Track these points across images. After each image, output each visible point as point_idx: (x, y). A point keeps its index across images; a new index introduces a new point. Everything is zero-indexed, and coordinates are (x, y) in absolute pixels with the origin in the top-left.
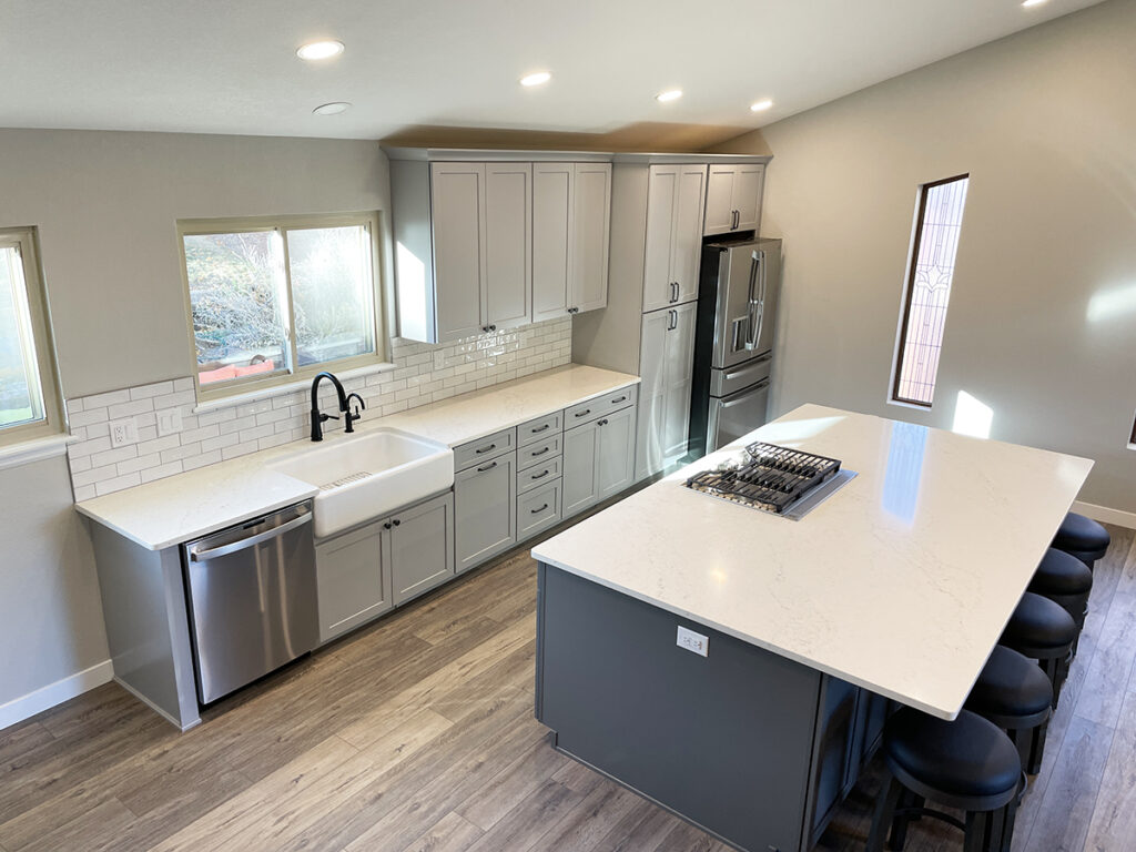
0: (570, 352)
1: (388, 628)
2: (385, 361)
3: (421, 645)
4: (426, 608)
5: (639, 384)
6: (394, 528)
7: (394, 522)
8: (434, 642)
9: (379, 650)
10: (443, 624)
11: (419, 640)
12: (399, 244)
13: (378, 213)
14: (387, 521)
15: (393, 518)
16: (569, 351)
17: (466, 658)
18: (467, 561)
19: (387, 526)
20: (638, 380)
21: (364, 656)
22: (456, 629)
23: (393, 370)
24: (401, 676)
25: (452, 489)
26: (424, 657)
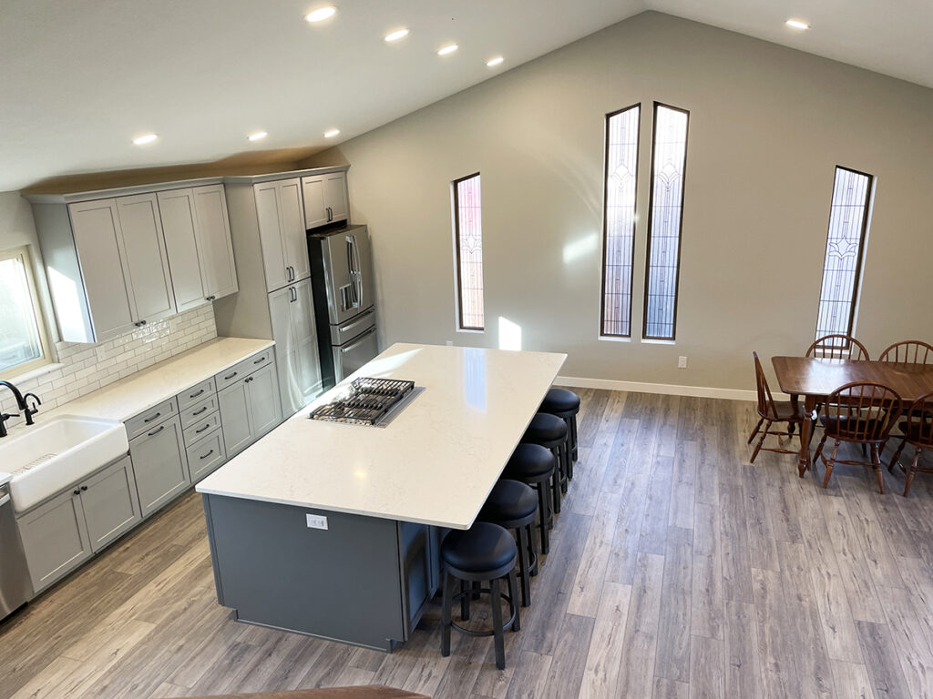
1: (92, 571)
2: (53, 361)
3: (122, 576)
5: (274, 346)
6: (83, 493)
7: (82, 488)
8: (132, 573)
10: (137, 557)
11: (120, 573)
12: (50, 269)
13: (27, 246)
14: (76, 489)
15: (81, 486)
16: (214, 328)
18: (150, 507)
19: (77, 493)
20: (274, 343)
21: (74, 596)
22: (149, 558)
23: (61, 368)
24: (109, 602)
25: (129, 453)
26: (126, 585)
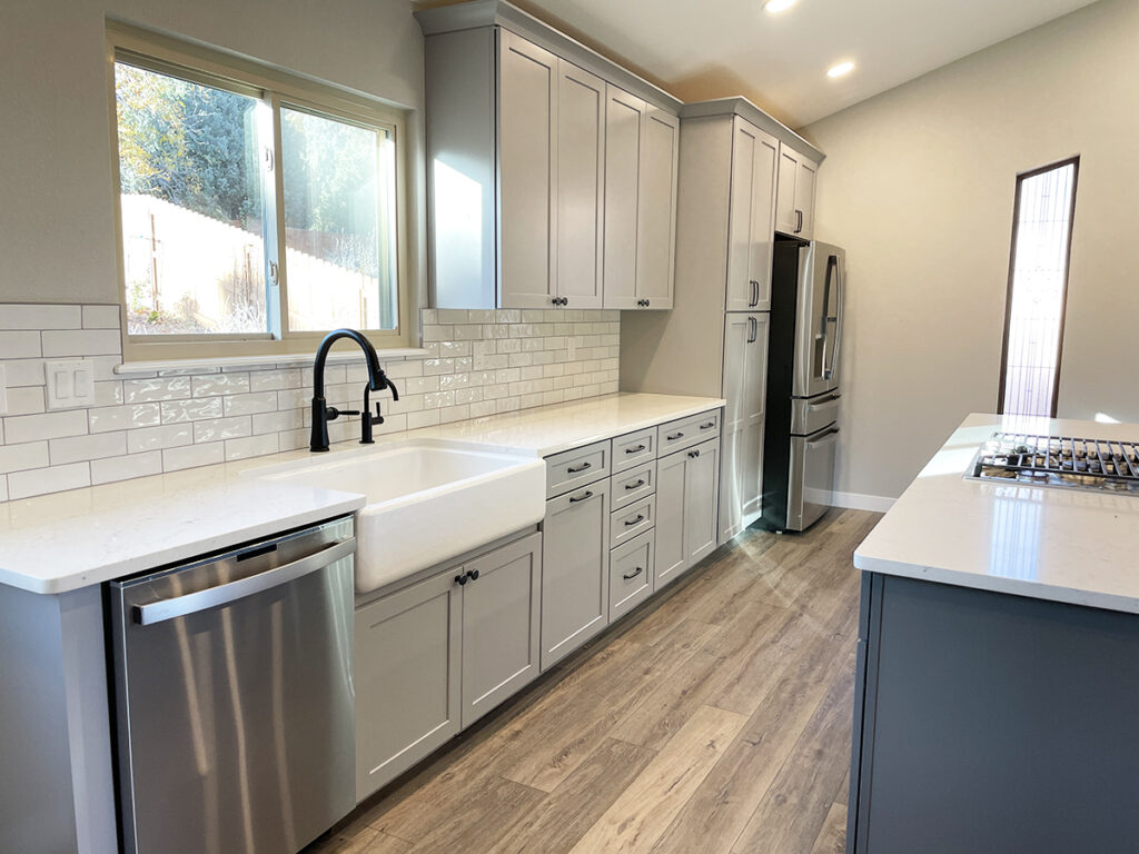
0: (617, 378)
1: (458, 770)
2: (411, 345)
4: (506, 732)
5: (722, 408)
6: (471, 583)
7: (469, 574)
8: (548, 787)
9: (455, 811)
10: (547, 755)
11: (519, 785)
13: (407, 114)
14: (458, 571)
15: (468, 567)
16: (616, 375)
17: (619, 810)
18: (556, 650)
19: (460, 580)
20: (722, 403)
22: (575, 760)
25: (539, 527)
26: (545, 816)
